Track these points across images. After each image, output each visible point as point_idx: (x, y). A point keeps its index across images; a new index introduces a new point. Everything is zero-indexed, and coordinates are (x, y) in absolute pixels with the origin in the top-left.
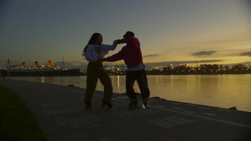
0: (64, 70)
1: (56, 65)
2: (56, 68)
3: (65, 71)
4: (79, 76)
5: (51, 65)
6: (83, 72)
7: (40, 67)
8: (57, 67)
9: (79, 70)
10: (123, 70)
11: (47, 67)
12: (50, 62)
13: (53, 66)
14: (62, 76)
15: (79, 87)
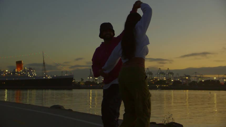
0: (44, 79)
1: (30, 69)
2: (31, 75)
3: (47, 80)
4: (70, 89)
5: (21, 68)
6: (79, 83)
7: (2, 72)
8: (32, 72)
9: (72, 79)
10: (151, 79)
11: (14, 72)
12: (19, 63)
13: (24, 70)
14: (42, 89)
15: (70, 110)
